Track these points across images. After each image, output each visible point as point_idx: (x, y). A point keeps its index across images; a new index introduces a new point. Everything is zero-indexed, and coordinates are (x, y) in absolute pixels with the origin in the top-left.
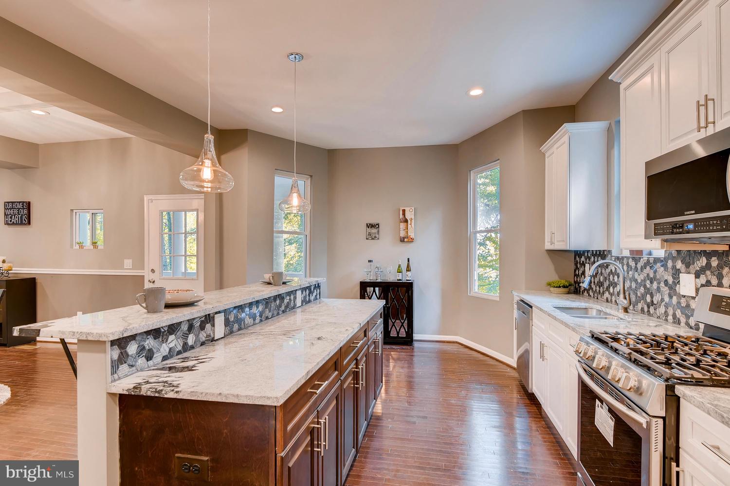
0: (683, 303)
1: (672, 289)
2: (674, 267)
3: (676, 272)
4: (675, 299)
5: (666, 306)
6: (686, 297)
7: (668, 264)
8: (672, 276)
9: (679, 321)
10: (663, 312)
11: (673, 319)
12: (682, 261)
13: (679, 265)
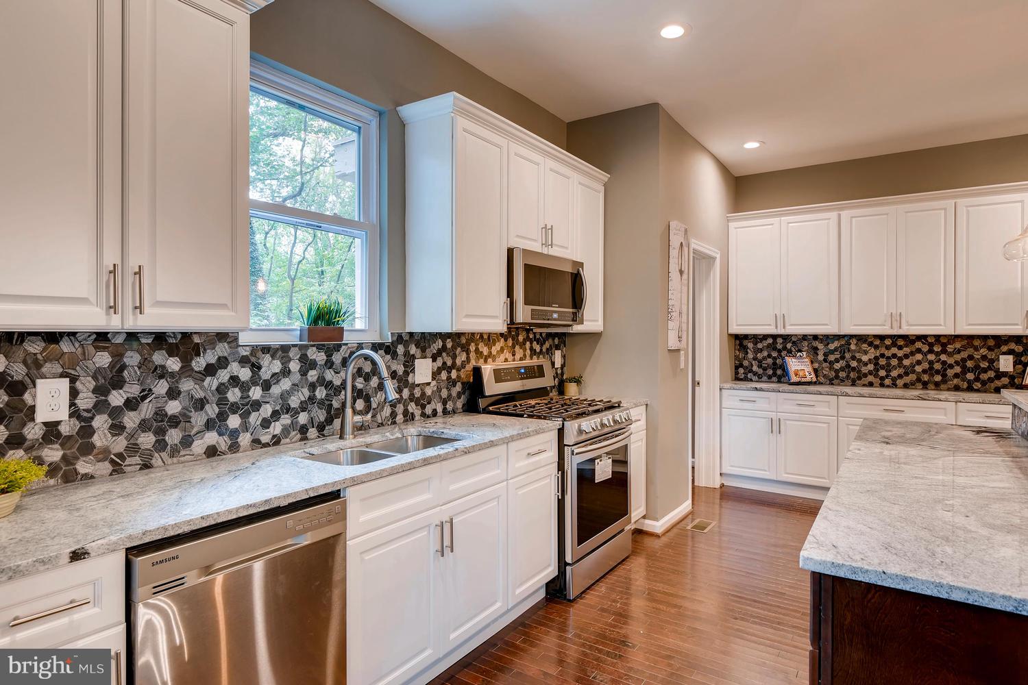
0: (417, 393)
1: (402, 381)
2: (406, 354)
3: (410, 359)
4: (406, 393)
5: (393, 406)
6: (421, 385)
7: (398, 350)
8: (404, 365)
9: (412, 417)
10: (388, 414)
11: (404, 417)
12: (415, 345)
13: (413, 350)
